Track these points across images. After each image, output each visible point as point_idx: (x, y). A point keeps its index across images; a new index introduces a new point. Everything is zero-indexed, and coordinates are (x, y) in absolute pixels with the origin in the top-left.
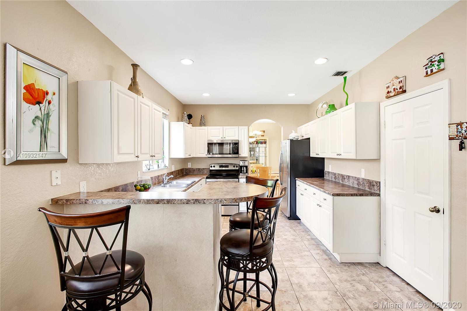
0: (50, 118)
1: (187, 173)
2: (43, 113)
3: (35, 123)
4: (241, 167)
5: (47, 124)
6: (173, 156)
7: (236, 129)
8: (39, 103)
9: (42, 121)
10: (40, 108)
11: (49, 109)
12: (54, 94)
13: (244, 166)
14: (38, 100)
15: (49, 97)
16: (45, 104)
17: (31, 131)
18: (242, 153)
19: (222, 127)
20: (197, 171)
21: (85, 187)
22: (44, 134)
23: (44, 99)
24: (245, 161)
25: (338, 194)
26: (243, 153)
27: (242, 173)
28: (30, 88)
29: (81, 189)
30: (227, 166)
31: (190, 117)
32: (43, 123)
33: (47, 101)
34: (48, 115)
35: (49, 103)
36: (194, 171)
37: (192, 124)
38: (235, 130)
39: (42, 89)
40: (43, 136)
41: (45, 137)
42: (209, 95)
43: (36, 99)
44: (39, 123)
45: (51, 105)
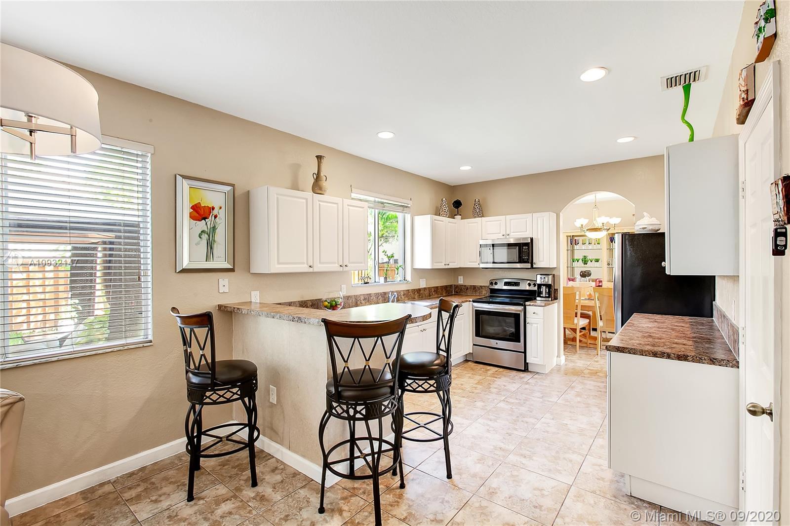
0: (217, 231)
1: (457, 293)
2: (209, 227)
3: (201, 237)
4: (540, 286)
5: (213, 236)
6: (418, 265)
7: (528, 219)
8: (205, 219)
9: (208, 234)
10: (206, 223)
11: (215, 222)
12: (221, 208)
13: (544, 285)
14: (204, 216)
15: (215, 212)
16: (212, 218)
17: (197, 244)
18: (539, 261)
19: (504, 216)
20: (472, 290)
21: (258, 297)
22: (210, 246)
23: (210, 215)
24: (545, 276)
25: (618, 347)
26: (541, 261)
27: (541, 297)
28: (197, 207)
29: (252, 299)
30: (517, 284)
31: (457, 204)
32: (209, 236)
33: (213, 216)
34: (214, 228)
35: (216, 217)
36: (467, 289)
37: (460, 215)
38: (526, 221)
39: (208, 206)
40: (209, 248)
41: (211, 248)
42: (470, 168)
43: (202, 215)
44: (205, 237)
45: (217, 218)
